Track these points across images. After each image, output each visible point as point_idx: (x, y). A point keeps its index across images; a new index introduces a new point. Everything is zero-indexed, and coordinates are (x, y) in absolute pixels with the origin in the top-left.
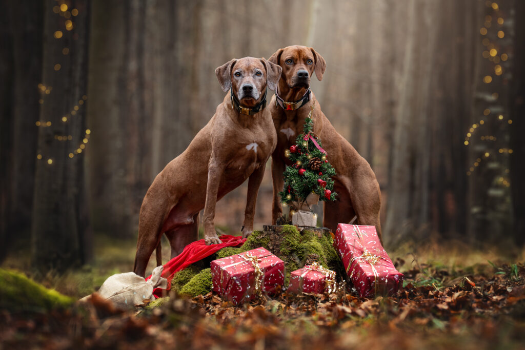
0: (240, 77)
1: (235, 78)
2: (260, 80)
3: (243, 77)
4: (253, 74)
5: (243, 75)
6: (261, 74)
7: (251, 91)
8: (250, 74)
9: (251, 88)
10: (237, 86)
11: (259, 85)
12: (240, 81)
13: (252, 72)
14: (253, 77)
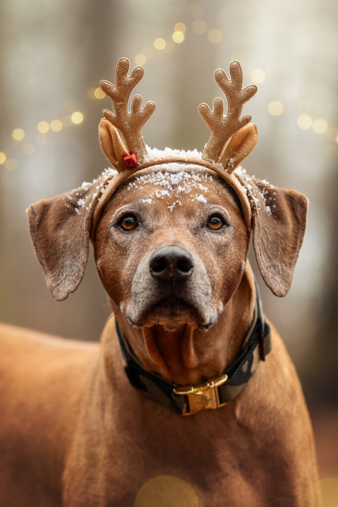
0: (137, 235)
1: (117, 236)
2: (220, 250)
3: (151, 231)
4: (194, 222)
5: (150, 222)
6: (224, 222)
7: (186, 279)
8: (182, 220)
9: (184, 264)
10: (125, 273)
11: (217, 268)
12: (134, 248)
13: (190, 214)
14: (196, 231)
